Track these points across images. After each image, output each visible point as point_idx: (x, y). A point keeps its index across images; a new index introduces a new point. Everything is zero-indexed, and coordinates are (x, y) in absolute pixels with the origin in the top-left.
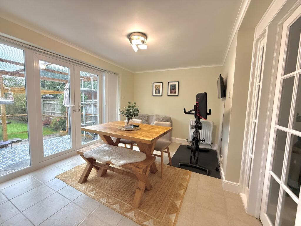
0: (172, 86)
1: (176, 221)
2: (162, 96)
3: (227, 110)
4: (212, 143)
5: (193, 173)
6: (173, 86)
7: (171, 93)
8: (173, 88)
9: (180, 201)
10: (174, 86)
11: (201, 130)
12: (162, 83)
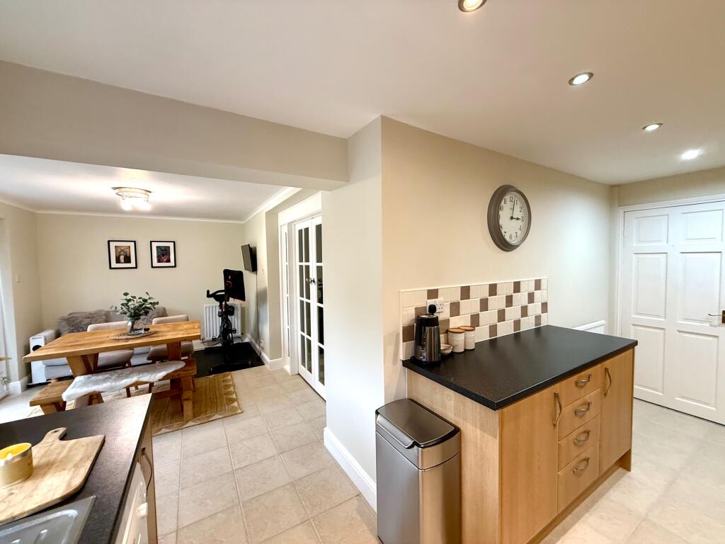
0: (159, 250)
1: (238, 404)
2: (136, 267)
3: (261, 287)
4: (242, 334)
5: (234, 373)
6: (163, 249)
7: (159, 261)
8: (163, 254)
9: (234, 395)
10: (166, 250)
11: (233, 317)
12: (135, 242)
